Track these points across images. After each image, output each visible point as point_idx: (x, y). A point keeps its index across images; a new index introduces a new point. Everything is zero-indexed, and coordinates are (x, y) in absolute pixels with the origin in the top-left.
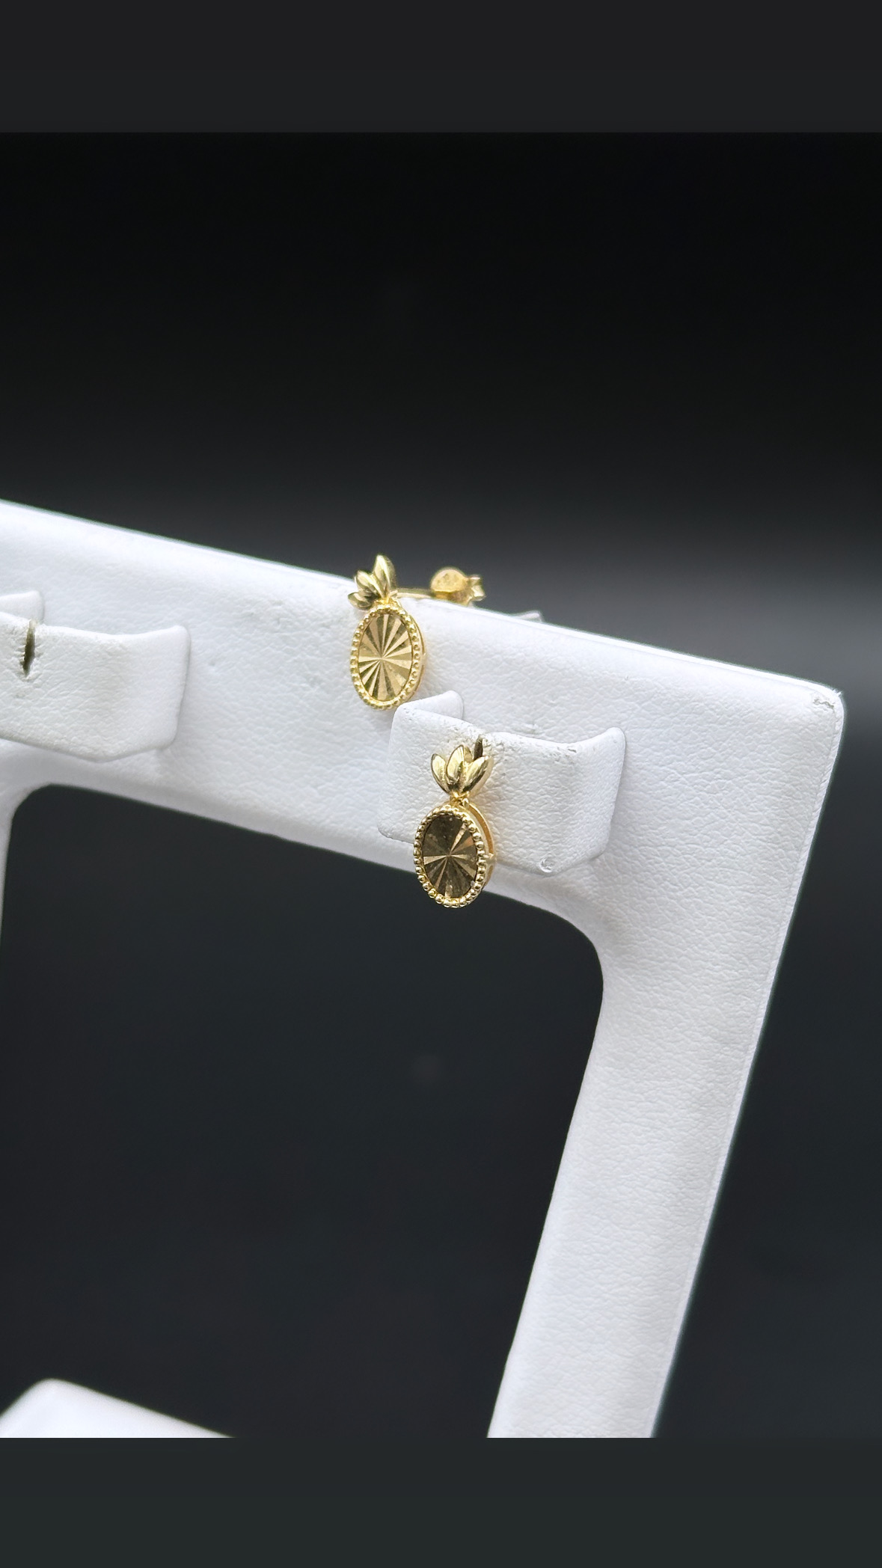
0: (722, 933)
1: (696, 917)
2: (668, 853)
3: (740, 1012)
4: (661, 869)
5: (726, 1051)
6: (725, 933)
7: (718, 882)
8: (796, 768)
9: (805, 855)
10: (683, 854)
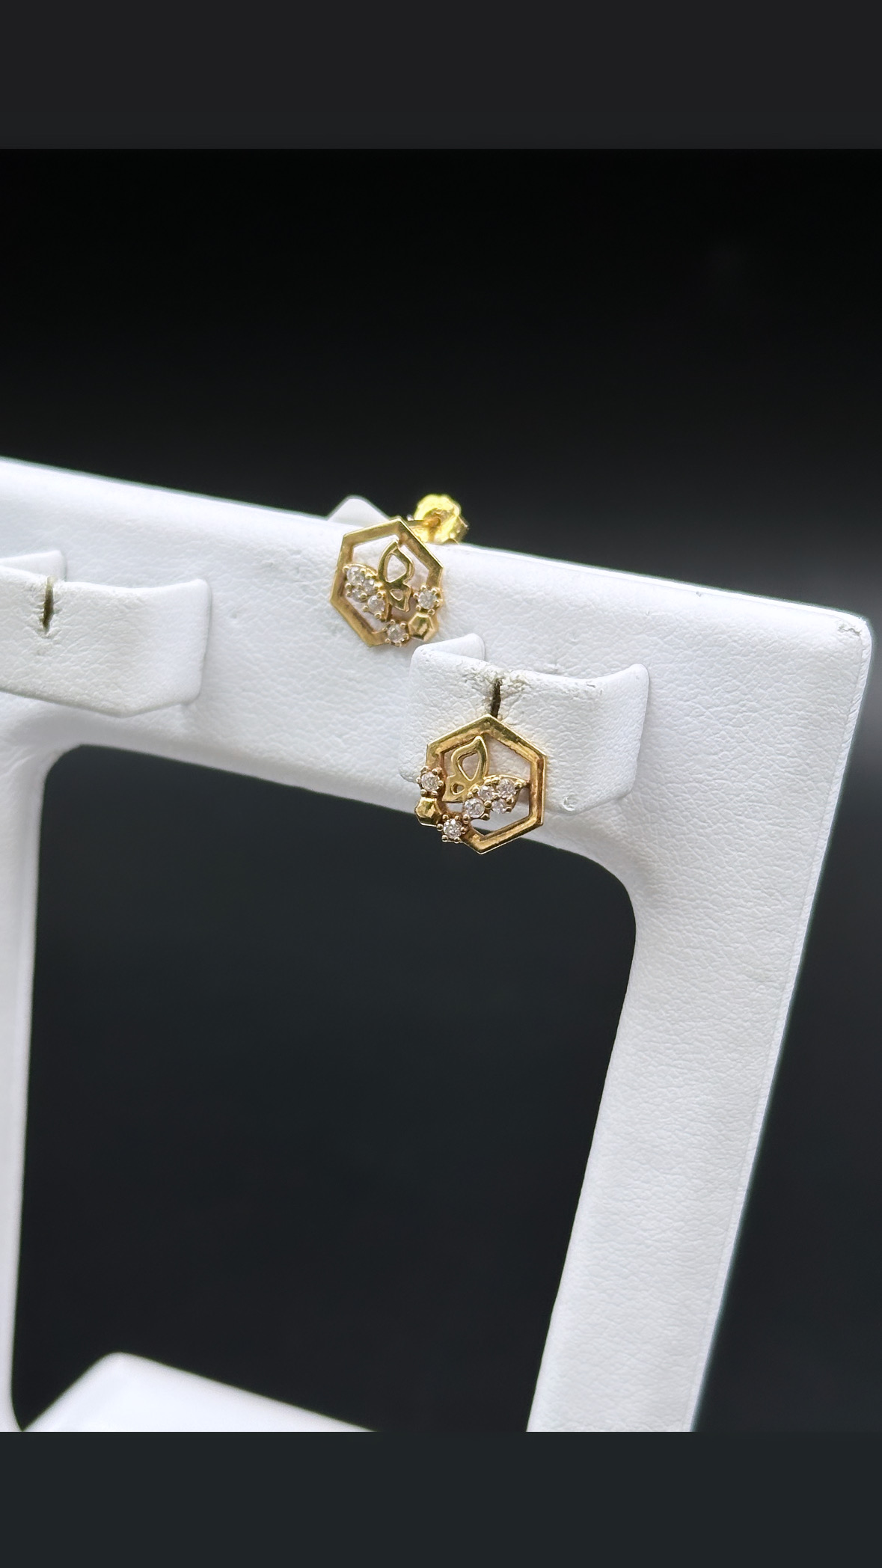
0: (753, 869)
1: (727, 854)
2: (696, 790)
3: (774, 950)
4: (691, 807)
5: (761, 989)
6: (757, 868)
7: (747, 817)
8: (822, 697)
9: (836, 788)
10: (710, 789)
